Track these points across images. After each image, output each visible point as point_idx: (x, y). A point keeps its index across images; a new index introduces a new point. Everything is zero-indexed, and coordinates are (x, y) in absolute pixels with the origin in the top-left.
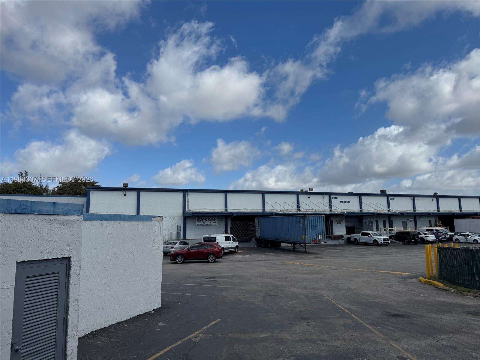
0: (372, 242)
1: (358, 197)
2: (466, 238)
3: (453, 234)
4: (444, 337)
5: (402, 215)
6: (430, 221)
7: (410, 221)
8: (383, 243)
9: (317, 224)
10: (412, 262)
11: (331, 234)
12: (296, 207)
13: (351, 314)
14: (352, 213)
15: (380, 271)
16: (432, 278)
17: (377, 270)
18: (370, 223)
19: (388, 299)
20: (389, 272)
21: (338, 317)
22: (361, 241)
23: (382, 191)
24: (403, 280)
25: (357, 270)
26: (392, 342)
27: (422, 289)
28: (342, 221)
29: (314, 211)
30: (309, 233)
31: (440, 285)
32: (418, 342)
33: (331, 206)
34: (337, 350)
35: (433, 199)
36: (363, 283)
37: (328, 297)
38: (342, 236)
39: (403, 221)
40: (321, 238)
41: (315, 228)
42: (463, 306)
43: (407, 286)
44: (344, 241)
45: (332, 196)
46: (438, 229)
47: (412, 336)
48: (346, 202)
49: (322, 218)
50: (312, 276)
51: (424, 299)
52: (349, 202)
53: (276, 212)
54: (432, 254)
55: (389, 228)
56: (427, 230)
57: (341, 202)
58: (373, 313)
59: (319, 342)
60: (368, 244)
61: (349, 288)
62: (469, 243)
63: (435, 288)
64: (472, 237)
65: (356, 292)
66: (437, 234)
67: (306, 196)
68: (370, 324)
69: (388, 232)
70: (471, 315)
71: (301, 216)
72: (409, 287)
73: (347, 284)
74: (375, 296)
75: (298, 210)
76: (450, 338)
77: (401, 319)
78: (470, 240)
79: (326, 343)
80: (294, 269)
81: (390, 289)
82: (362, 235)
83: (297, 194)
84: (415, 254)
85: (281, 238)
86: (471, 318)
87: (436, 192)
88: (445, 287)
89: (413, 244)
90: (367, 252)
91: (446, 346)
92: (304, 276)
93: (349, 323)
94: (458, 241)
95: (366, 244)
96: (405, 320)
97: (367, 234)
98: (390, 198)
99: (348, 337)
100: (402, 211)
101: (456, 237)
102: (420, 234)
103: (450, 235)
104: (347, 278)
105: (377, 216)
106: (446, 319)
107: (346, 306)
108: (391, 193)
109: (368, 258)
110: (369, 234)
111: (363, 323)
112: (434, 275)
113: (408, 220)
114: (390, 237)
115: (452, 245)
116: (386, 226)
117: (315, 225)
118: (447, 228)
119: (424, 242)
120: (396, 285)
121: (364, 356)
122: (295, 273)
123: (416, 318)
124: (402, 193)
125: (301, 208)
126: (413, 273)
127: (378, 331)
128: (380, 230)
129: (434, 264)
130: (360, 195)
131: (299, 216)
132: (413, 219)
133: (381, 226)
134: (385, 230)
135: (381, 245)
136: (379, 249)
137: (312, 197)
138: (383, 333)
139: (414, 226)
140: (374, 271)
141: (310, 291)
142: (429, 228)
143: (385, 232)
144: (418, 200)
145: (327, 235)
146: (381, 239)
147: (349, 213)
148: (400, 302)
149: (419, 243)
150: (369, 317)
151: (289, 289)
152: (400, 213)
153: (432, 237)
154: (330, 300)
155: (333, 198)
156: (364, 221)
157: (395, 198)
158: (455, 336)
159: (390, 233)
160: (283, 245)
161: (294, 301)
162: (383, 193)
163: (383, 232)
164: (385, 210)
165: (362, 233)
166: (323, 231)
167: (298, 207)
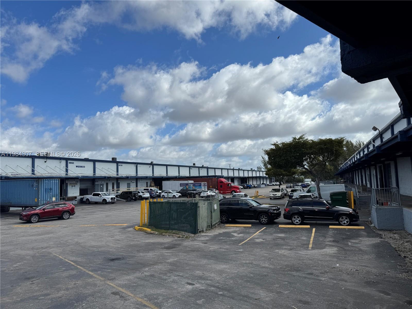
0: (102, 201)
1: (93, 163)
2: (168, 195)
3: (161, 191)
4: (147, 269)
5: (127, 178)
6: (147, 182)
7: (133, 183)
8: (110, 201)
9: (51, 187)
10: (131, 215)
11: (66, 196)
12: (30, 172)
13: (76, 265)
14: (86, 177)
15: (105, 225)
16: (144, 225)
17: (103, 224)
18: (101, 185)
19: (109, 247)
20: (113, 225)
21: (64, 270)
22: (93, 200)
23: (113, 159)
24: (122, 230)
25: (86, 226)
26: (108, 282)
27: (136, 235)
28: (76, 184)
29: (50, 174)
30: (42, 196)
31: (149, 230)
32: (128, 277)
33: (67, 171)
34: (59, 301)
35: (150, 166)
36: (90, 237)
37: (56, 254)
38: (76, 197)
39: (127, 183)
40: (55, 200)
41: (49, 191)
42: (161, 244)
43: (125, 234)
44: (77, 201)
45: (69, 161)
46: (152, 188)
47: (124, 274)
48: (81, 167)
49: (58, 182)
50: (42, 236)
51: (137, 242)
52: (84, 167)
53: (6, 175)
54: (146, 207)
55: (117, 189)
56: (145, 190)
57: (77, 166)
58: (97, 261)
59: (42, 298)
60: (98, 203)
61: (77, 243)
62: (169, 198)
63: (145, 233)
64: (172, 193)
65: (83, 245)
66: (151, 192)
67: (43, 160)
68: (92, 271)
69: (115, 192)
70: (166, 250)
71: (35, 180)
72: (126, 235)
73: (75, 240)
74: (99, 246)
75: (32, 173)
76: (151, 269)
77: (118, 261)
78: (171, 195)
79: (48, 297)
80: (22, 232)
81: (112, 238)
82: (93, 196)
83: (32, 158)
84: (134, 209)
85: (10, 202)
86: (166, 251)
87: (152, 161)
88: (152, 231)
89: (133, 200)
90: (96, 210)
91: (148, 276)
92: (33, 238)
93: (73, 274)
94: (163, 197)
95: (96, 203)
96: (121, 261)
97: (98, 195)
98: (119, 164)
99: (72, 286)
100: (128, 175)
101: (163, 194)
102: (139, 192)
103: (159, 193)
104: (77, 234)
105: (107, 179)
106: (150, 255)
107: (72, 259)
108: (121, 160)
109: (97, 215)
110: (99, 194)
111: (86, 271)
112: (145, 223)
113: (131, 182)
114: (117, 196)
115: (159, 200)
116: (114, 188)
117: (49, 188)
118: (157, 188)
119: (141, 198)
120: (117, 234)
121: (84, 299)
122: (23, 236)
123: (129, 258)
124: (129, 161)
125: (35, 172)
126: (131, 224)
127: (98, 275)
128: (109, 190)
129: (146, 215)
130: (94, 161)
131: (33, 180)
132: (135, 182)
133: (110, 187)
134: (113, 191)
135: (109, 203)
136: (107, 206)
137: (49, 161)
138: (102, 276)
139: (135, 187)
140: (100, 225)
141: (37, 251)
142: (146, 188)
143: (113, 192)
144: (140, 166)
145: (61, 197)
146: (109, 198)
147: (83, 177)
148: (119, 248)
149: (138, 200)
150: (92, 265)
151: (14, 253)
152: (126, 177)
153: (147, 195)
154: (58, 256)
155: (70, 163)
156: (96, 183)
157: (123, 164)
158: (154, 267)
159: (117, 193)
160: (12, 209)
161: (18, 264)
162: (114, 160)
163: (111, 193)
164: (115, 174)
165: (94, 193)
166: (57, 193)
167: (33, 171)
